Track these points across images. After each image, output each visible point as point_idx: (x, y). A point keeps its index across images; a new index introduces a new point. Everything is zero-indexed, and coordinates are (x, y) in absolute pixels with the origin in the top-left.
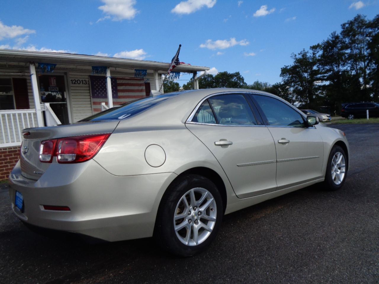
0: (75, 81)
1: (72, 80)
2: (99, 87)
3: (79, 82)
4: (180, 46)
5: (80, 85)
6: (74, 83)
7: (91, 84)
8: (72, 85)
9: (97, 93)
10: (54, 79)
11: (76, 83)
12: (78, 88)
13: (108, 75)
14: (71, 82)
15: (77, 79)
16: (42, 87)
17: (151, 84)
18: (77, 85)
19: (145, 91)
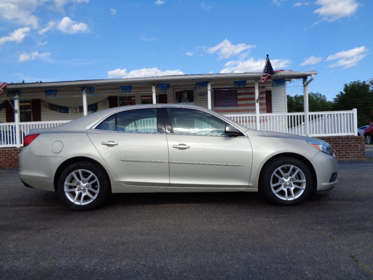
0: (201, 94)
1: (199, 93)
2: (221, 98)
3: (204, 94)
4: (268, 56)
5: (205, 96)
6: (201, 95)
7: (214, 95)
8: (198, 97)
9: (219, 102)
10: (186, 93)
11: (202, 95)
12: (203, 99)
13: (209, 88)
14: (198, 94)
15: (203, 92)
16: (177, 100)
17: (272, 92)
18: (203, 97)
19: (265, 99)
